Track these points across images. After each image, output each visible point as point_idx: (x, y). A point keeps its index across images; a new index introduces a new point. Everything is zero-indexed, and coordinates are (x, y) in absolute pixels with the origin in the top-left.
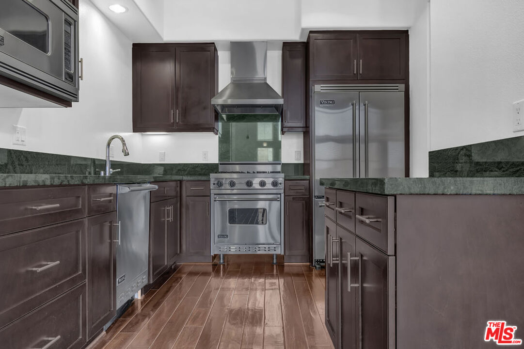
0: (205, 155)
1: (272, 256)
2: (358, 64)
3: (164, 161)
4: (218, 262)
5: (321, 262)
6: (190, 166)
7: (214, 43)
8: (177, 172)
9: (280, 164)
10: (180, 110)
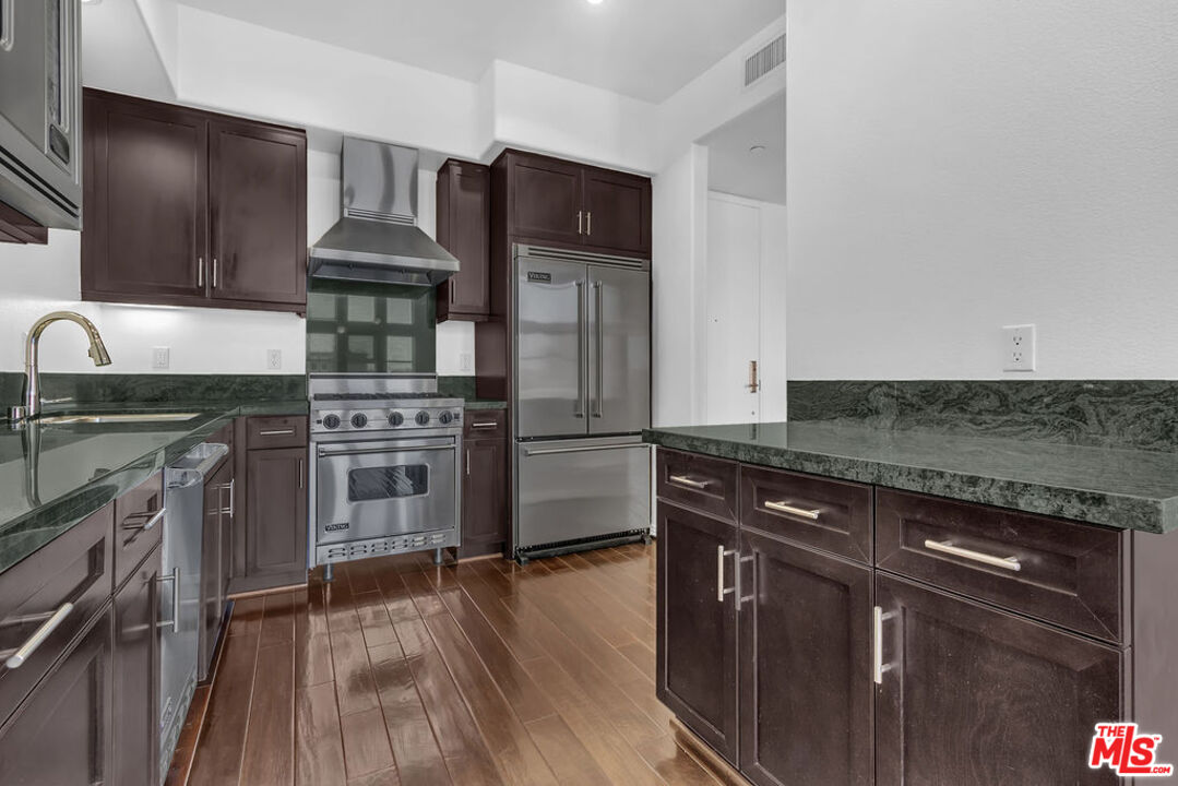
0: (275, 356)
1: (432, 554)
2: (585, 220)
3: (168, 367)
4: (320, 579)
5: (526, 551)
6: (238, 380)
7: (304, 131)
8: (203, 393)
9: (435, 377)
10: (221, 259)
